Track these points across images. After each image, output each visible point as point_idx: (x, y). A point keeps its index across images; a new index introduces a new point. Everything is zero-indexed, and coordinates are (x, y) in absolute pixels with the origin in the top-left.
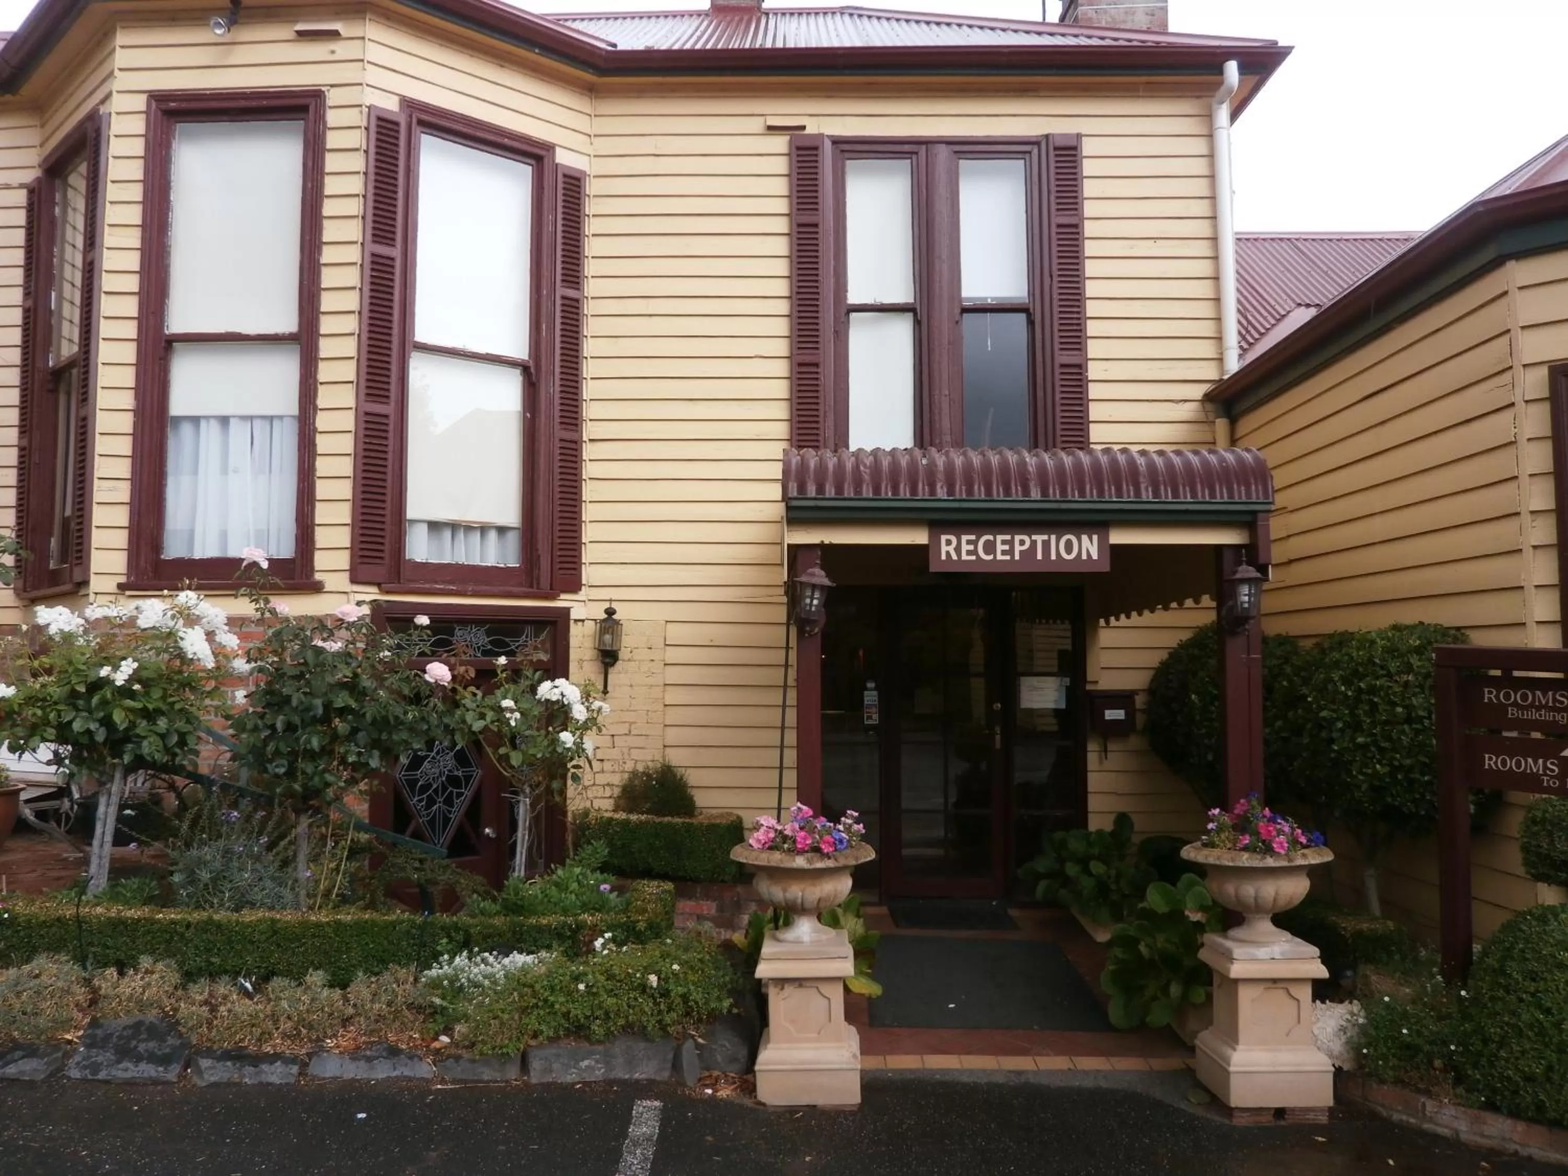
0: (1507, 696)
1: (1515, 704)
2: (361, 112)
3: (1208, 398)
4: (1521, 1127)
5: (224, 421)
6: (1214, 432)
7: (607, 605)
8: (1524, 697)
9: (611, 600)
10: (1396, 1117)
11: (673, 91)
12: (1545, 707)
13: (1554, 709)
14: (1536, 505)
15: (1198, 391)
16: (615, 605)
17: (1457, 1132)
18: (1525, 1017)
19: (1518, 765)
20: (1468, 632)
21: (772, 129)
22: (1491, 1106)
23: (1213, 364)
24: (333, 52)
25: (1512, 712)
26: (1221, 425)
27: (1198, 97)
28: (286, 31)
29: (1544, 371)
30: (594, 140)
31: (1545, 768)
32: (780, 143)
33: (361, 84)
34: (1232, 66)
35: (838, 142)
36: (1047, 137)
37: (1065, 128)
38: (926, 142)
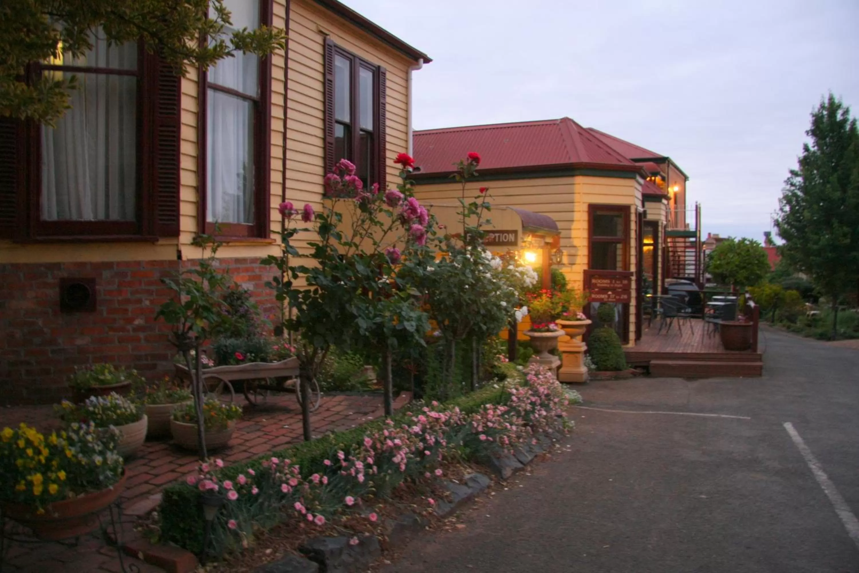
0: (597, 281)
1: (599, 283)
8: (601, 281)
14: (584, 236)
19: (599, 296)
21: (321, 32)
25: (598, 285)
27: (405, 65)
29: (586, 205)
31: (605, 296)
32: (320, 39)
34: (422, 60)
35: (336, 46)
36: (379, 67)
37: (383, 65)
38: (354, 56)
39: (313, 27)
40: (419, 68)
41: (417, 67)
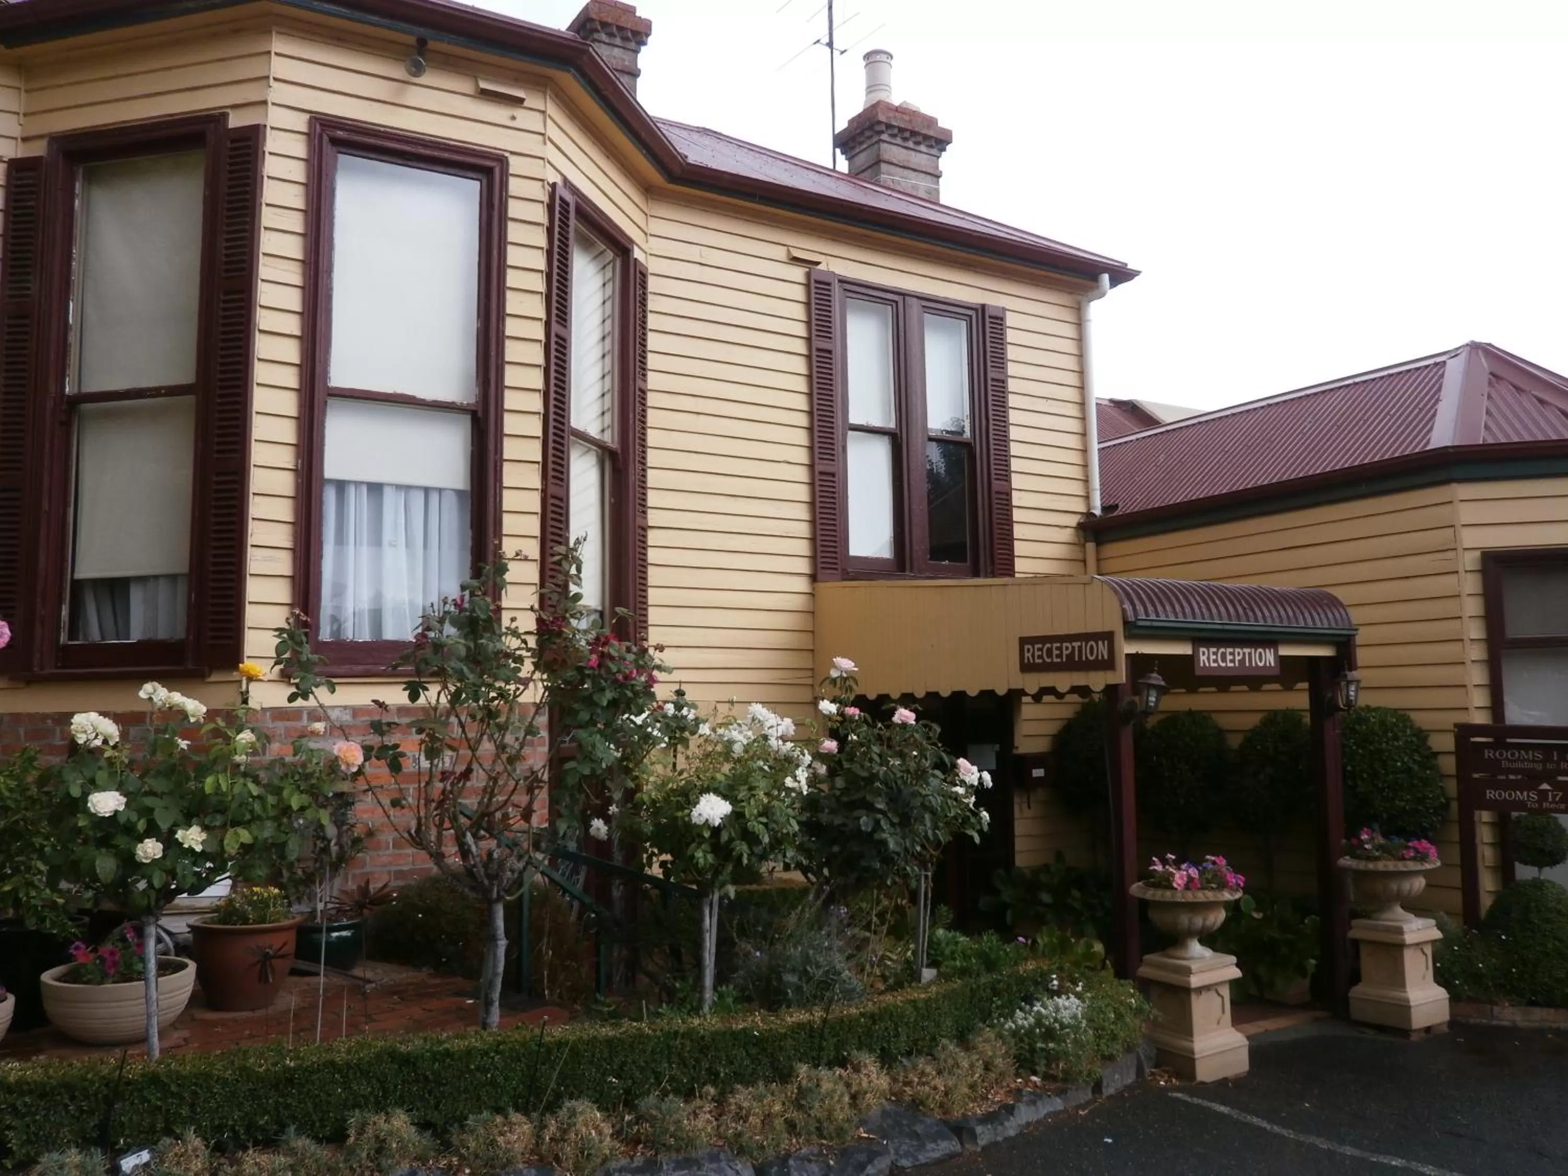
0: (1501, 755)
1: (1507, 758)
2: (543, 187)
3: (1080, 527)
4: (1552, 1011)
5: (375, 489)
6: (1085, 553)
7: (676, 687)
8: (1513, 755)
9: (680, 682)
10: (1472, 1021)
11: (715, 207)
12: (1528, 760)
13: (1533, 761)
14: (1474, 635)
15: (1073, 520)
16: (684, 687)
17: (1514, 1022)
18: (1550, 946)
19: (1510, 795)
20: (1408, 713)
21: (796, 260)
22: (1532, 1004)
23: (1081, 500)
24: (513, 118)
25: (1505, 764)
26: (1091, 546)
27: (1071, 293)
28: (466, 86)
29: (1477, 554)
30: (650, 238)
31: (1528, 796)
32: (798, 273)
33: (543, 159)
34: (1106, 278)
35: (843, 281)
36: (983, 306)
37: (993, 301)
38: (904, 294)
39: (780, 253)
40: (1103, 295)
41: (1096, 292)
